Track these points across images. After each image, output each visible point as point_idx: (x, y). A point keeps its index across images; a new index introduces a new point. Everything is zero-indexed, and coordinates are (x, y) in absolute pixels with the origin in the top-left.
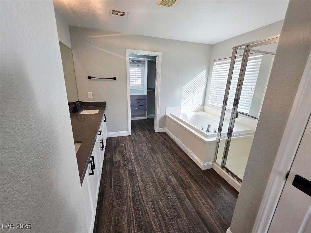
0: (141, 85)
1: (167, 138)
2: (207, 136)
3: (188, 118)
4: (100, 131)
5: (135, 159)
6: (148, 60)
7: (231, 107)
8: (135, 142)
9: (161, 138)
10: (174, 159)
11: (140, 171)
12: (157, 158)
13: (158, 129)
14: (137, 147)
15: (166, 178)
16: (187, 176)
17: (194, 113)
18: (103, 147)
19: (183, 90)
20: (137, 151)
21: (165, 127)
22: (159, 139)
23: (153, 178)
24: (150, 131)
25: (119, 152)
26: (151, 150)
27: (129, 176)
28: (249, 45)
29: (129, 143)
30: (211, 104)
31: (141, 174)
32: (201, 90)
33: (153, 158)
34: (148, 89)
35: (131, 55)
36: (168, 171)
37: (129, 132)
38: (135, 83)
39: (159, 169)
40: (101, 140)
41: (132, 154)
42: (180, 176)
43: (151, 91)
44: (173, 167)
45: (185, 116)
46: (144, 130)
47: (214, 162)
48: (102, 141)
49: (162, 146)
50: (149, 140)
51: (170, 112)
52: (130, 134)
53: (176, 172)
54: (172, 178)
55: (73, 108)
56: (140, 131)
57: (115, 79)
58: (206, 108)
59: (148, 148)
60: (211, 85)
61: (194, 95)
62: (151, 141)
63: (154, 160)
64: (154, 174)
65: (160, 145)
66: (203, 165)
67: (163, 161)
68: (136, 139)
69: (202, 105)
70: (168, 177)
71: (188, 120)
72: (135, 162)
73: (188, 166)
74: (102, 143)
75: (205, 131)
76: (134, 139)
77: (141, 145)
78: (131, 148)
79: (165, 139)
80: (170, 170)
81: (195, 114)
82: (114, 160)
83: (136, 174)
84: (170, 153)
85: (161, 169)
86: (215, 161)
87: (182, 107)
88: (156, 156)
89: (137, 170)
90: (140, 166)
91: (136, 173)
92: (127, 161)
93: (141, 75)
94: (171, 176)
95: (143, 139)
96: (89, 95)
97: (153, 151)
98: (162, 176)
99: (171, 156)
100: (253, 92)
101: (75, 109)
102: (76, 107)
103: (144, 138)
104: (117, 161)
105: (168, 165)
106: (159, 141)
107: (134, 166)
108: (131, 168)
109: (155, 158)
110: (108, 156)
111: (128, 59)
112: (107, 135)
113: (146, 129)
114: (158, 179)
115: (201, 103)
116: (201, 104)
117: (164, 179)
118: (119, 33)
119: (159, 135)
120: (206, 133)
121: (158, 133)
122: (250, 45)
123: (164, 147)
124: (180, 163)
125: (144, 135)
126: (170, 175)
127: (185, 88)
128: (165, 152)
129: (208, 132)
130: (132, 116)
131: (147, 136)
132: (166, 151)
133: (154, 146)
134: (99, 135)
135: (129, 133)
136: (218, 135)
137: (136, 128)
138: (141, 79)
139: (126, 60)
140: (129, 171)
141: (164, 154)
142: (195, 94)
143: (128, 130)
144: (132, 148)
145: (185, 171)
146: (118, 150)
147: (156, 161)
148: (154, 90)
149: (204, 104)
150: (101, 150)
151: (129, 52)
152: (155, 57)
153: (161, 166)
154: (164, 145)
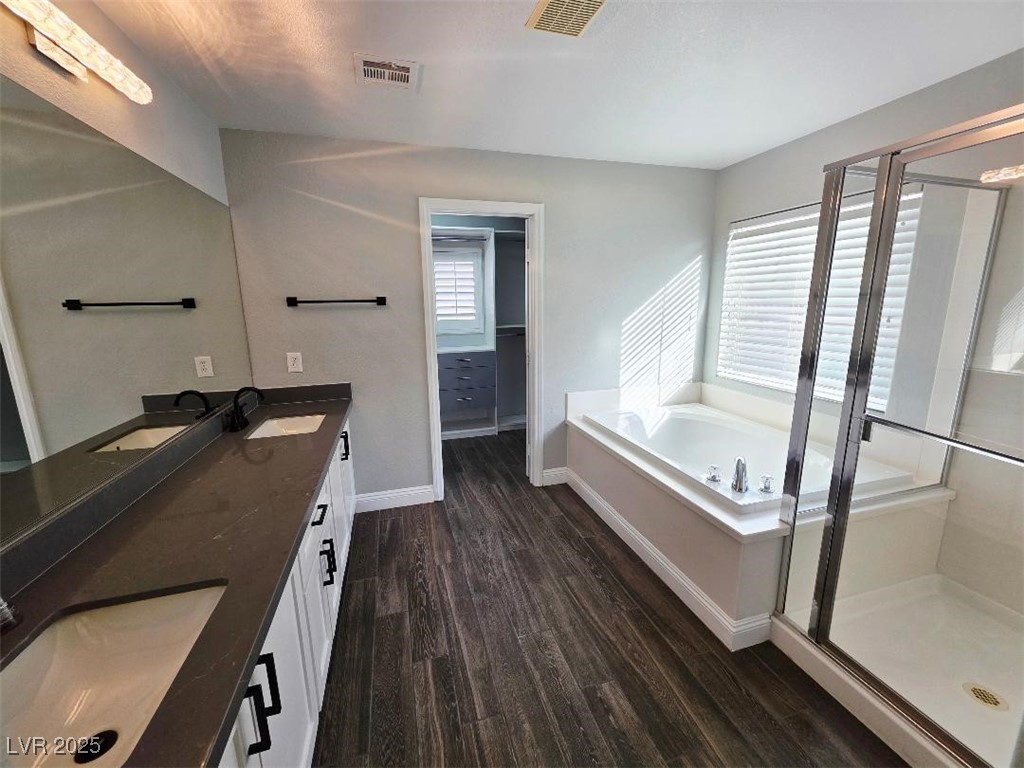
0: (473, 318)
1: (575, 509)
2: (738, 511)
3: (647, 431)
4: (319, 507)
5: (459, 604)
6: (496, 234)
7: (836, 392)
8: (460, 528)
9: (554, 508)
10: (613, 600)
11: (479, 665)
12: (547, 598)
13: (540, 475)
14: (466, 548)
15: (585, 692)
16: (672, 682)
17: (667, 413)
18: (332, 568)
19: (623, 331)
20: (467, 571)
21: (564, 464)
22: (547, 512)
23: (535, 694)
24: (510, 482)
25: (399, 572)
26: (518, 564)
27: (437, 689)
28: (898, 153)
29: (436, 533)
30: (731, 376)
31: (485, 676)
32: (689, 329)
33: (529, 598)
34: (498, 331)
35: (436, 219)
36: (593, 660)
37: (433, 491)
38: (453, 311)
39: (557, 652)
40: (325, 542)
41: (448, 583)
42: (643, 683)
43: (512, 338)
44: (613, 638)
45: (635, 422)
46: (491, 479)
47: (774, 614)
48: (327, 547)
49: (561, 544)
50: (510, 521)
51: (583, 408)
52: (441, 498)
53: (625, 665)
54: (611, 693)
55: (227, 415)
56: (474, 482)
57: (381, 301)
58: (710, 389)
59: (509, 556)
60: (724, 307)
61: (663, 347)
62: (517, 519)
63: (533, 608)
64: (537, 676)
65: (551, 538)
66: (733, 628)
67: (567, 610)
68: (463, 516)
69: (694, 380)
70: (594, 690)
71: (650, 436)
72: (460, 617)
73: (672, 631)
74: (330, 555)
75: (725, 488)
76: (455, 514)
77: (480, 542)
78: (442, 557)
79: (568, 514)
80: (602, 650)
81: (672, 414)
82: (381, 611)
83: (466, 679)
84: (594, 572)
85: (564, 651)
86: (779, 610)
87: (622, 390)
88: (541, 589)
89: (470, 658)
90: (478, 635)
91: (464, 669)
92: (427, 613)
93: (473, 284)
94: (605, 686)
95: (488, 515)
96: (290, 362)
97: (526, 565)
98: (573, 686)
99: (598, 589)
100: (897, 331)
101: (233, 419)
102: (238, 410)
103: (491, 514)
104: (392, 616)
105: (591, 629)
106: (547, 521)
107: (457, 639)
108: (444, 649)
109: (536, 598)
110: (357, 594)
111: (426, 231)
112: (357, 505)
113: (496, 472)
114: (556, 698)
115: (689, 372)
116: (691, 377)
117: (580, 702)
118: (395, 144)
119: (545, 496)
120: (729, 495)
121: (543, 487)
122: (903, 152)
123: (566, 548)
124: (637, 618)
125: (492, 497)
126: (604, 679)
127: (629, 322)
128: (575, 572)
129: (740, 490)
130: (445, 426)
131: (504, 505)
132: (577, 565)
133: (529, 547)
134: (314, 524)
135: (436, 495)
136: (784, 505)
137: (460, 470)
138: (473, 298)
139: (418, 236)
140: (439, 663)
141: (569, 579)
142: (667, 344)
143: (431, 482)
144: (448, 555)
145: (663, 657)
146: (394, 566)
147: (541, 609)
148: (521, 333)
149: (700, 376)
150: (326, 583)
151: (427, 207)
152: (519, 222)
153: (562, 637)
154: (567, 536)
